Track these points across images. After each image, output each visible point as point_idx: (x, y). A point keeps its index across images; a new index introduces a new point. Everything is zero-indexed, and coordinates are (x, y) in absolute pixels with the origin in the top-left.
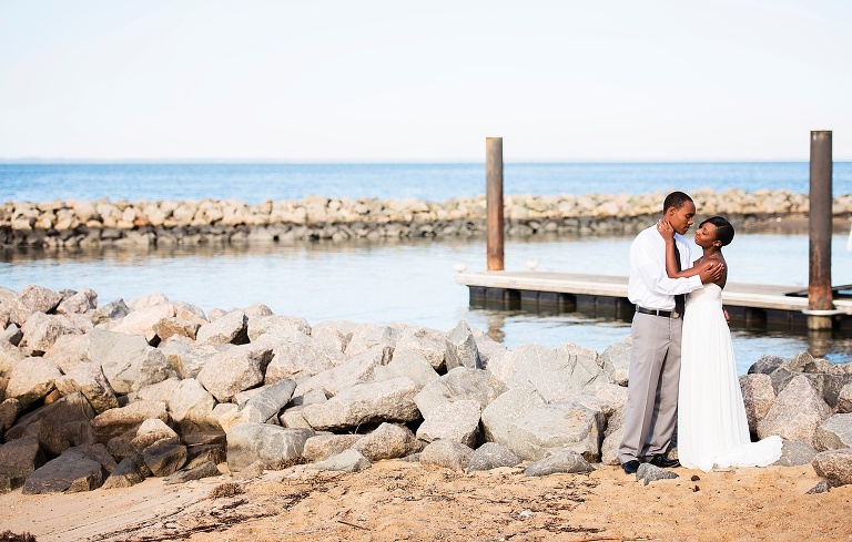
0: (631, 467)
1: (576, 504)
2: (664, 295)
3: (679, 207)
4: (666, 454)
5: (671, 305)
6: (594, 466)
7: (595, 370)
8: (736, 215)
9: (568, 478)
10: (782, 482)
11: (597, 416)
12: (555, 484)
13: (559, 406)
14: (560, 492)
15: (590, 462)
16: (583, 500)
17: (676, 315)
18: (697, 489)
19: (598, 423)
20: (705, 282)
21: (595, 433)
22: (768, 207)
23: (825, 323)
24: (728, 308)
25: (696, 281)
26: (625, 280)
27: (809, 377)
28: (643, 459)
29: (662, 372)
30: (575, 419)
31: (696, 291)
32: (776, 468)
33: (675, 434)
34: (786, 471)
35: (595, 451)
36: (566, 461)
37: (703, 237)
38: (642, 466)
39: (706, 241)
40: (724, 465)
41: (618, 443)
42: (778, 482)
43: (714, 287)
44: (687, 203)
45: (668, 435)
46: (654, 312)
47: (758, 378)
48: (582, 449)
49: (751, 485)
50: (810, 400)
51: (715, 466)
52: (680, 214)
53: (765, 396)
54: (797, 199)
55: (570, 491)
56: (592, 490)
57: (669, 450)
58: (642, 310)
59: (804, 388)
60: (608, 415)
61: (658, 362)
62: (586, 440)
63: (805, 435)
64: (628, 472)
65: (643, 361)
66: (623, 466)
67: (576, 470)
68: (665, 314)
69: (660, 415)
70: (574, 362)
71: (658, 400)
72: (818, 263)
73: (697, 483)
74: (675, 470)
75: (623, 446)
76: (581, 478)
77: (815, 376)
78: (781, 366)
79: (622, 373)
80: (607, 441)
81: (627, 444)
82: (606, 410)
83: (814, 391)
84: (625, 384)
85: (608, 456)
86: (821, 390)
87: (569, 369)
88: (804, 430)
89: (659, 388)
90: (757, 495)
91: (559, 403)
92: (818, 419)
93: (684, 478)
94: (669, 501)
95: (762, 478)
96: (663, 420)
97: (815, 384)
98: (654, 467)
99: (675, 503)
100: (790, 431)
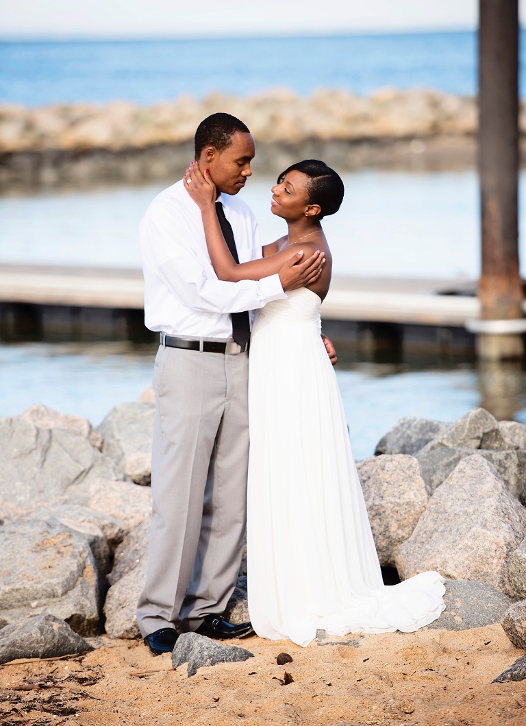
0: (162, 642)
1: (60, 719)
2: (211, 313)
3: (222, 145)
4: (227, 613)
5: (224, 331)
6: (91, 641)
7: (87, 455)
8: (338, 141)
9: (40, 667)
10: (447, 661)
11: (93, 544)
12: (17, 680)
13: (20, 529)
14: (28, 696)
15: (83, 634)
16: (73, 712)
17: (236, 348)
18: (288, 680)
19: (97, 559)
20: (289, 287)
21: (91, 577)
22: (396, 122)
23: (513, 347)
24: (331, 327)
25: (272, 285)
26: (135, 273)
27: (489, 458)
28: (183, 625)
29: (213, 457)
30: (51, 553)
31: (273, 304)
32: (435, 634)
33: (242, 574)
34: (456, 640)
35: (91, 611)
36: (36, 635)
37: (286, 200)
38: (183, 639)
39: (293, 206)
40: (337, 630)
41: (135, 597)
42: (440, 661)
43: (307, 297)
44: (237, 137)
45: (230, 576)
46: (194, 346)
47: (395, 461)
48: (66, 609)
49: (390, 669)
50: (493, 501)
51: (320, 634)
52: (225, 161)
53: (410, 496)
54: (451, 104)
55: (46, 695)
56: (88, 689)
57: (232, 604)
58: (172, 342)
59: (480, 480)
60: (115, 542)
61: (206, 439)
62: (75, 593)
63: (486, 568)
64: (156, 652)
65: (177, 438)
66: (147, 640)
67: (57, 652)
68: (215, 347)
69: (212, 539)
70: (46, 443)
71: (208, 511)
72: (496, 232)
73: (287, 668)
74: (247, 645)
75: (145, 602)
76: (66, 667)
77: (500, 456)
78: (438, 438)
79: (139, 460)
80: (115, 592)
81: (154, 596)
82: (111, 533)
83: (500, 484)
84: (146, 481)
85: (118, 621)
86: (513, 481)
87: (37, 456)
88: (485, 561)
89: (209, 488)
90: (402, 688)
91: (20, 521)
92: (510, 537)
93: (263, 661)
94: (238, 705)
95: (410, 653)
96: (220, 549)
97: (501, 468)
98: (205, 641)
99: (249, 709)
100: (457, 561)
